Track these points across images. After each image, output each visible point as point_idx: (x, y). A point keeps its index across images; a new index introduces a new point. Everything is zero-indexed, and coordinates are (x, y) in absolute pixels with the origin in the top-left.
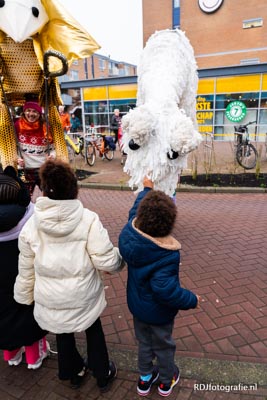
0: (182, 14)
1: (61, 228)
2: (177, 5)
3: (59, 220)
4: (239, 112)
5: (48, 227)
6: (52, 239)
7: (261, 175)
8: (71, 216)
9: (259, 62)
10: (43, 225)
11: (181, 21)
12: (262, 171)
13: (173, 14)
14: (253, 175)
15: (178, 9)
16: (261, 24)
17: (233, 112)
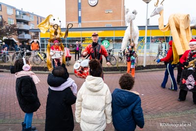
0: (82, 5)
1: (96, 88)
2: (80, 2)
3: (96, 85)
4: (107, 44)
5: (91, 87)
6: (92, 93)
7: (119, 67)
8: (100, 84)
9: (112, 26)
10: (89, 87)
11: (82, 8)
12: (119, 66)
13: (78, 5)
14: (116, 67)
15: (80, 3)
16: (112, 12)
17: (104, 44)
